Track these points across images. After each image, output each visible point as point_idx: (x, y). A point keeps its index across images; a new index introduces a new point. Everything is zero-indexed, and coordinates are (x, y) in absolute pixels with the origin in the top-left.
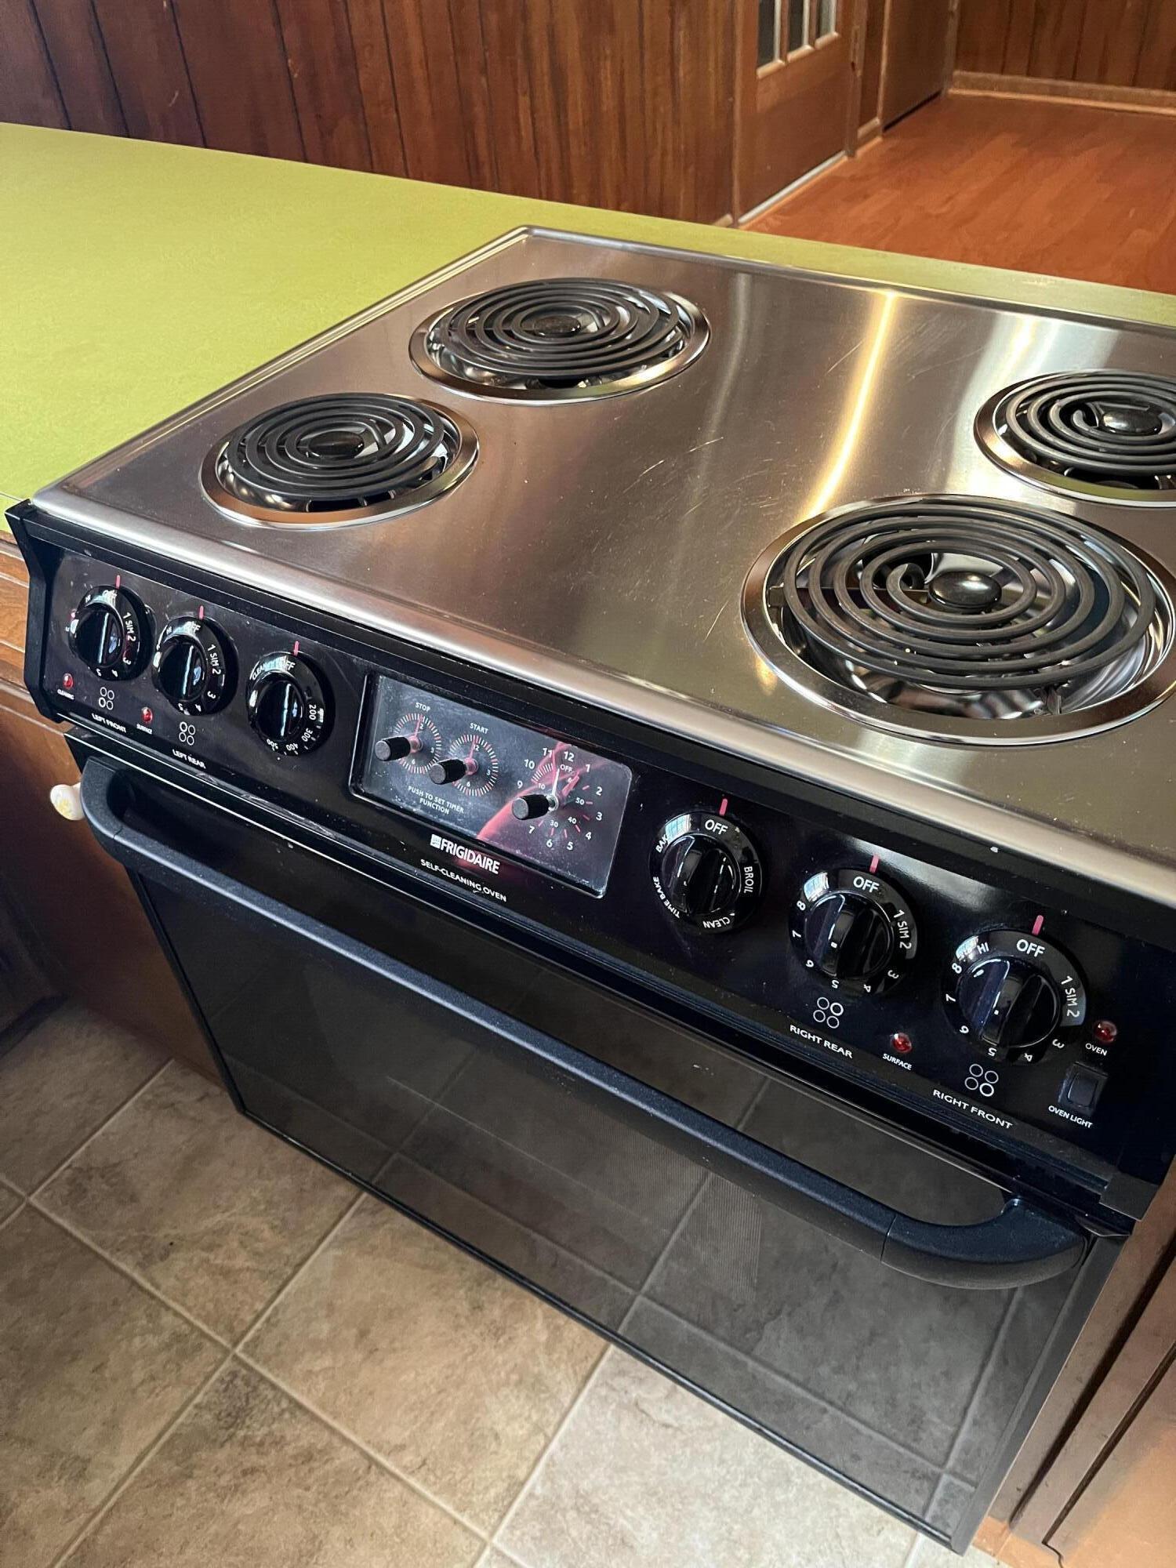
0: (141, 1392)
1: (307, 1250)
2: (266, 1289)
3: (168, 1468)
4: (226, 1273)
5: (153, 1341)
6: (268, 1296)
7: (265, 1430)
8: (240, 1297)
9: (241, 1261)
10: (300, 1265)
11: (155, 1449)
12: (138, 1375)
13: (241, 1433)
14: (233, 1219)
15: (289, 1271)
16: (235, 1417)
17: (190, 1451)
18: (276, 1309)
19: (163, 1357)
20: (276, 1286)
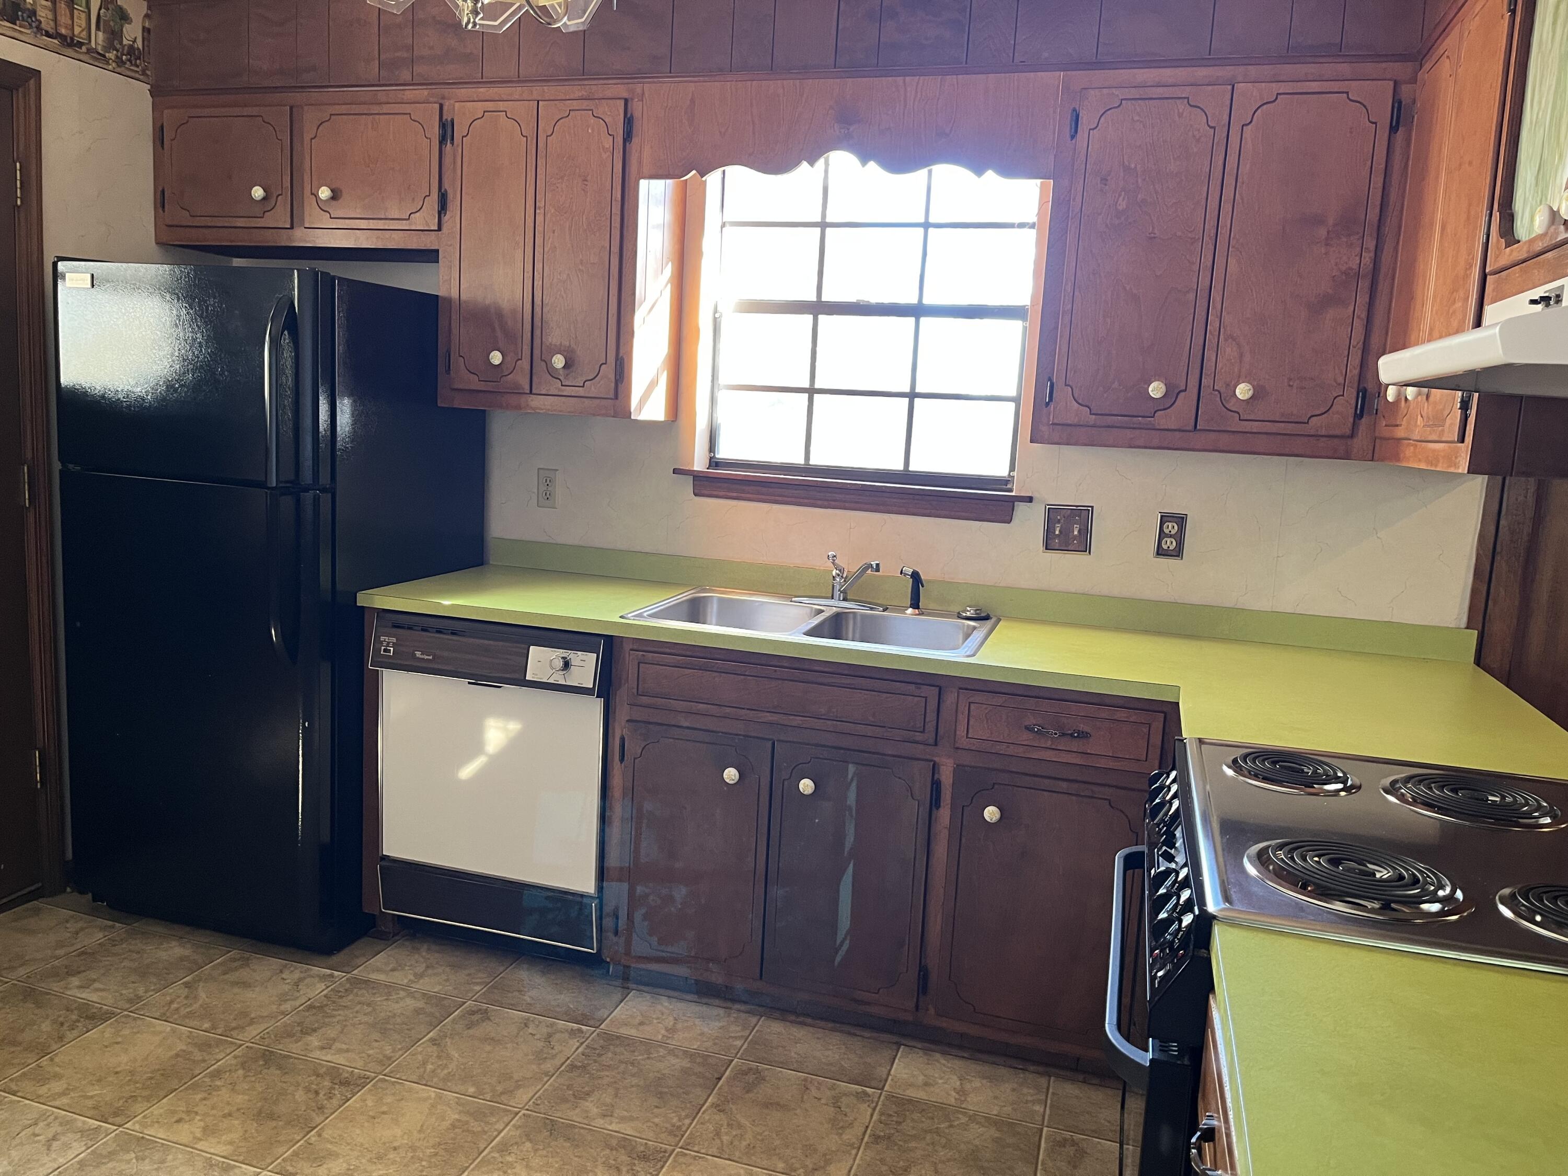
0: (649, 1124)
1: (741, 1161)
2: (714, 1151)
3: (614, 1142)
4: (718, 1134)
5: (675, 1120)
6: (710, 1153)
7: (639, 1169)
8: (706, 1144)
9: (726, 1139)
10: (730, 1160)
11: (622, 1135)
12: (656, 1120)
13: (636, 1162)
14: (749, 1129)
15: (727, 1156)
16: (644, 1158)
17: (624, 1147)
18: (704, 1157)
19: (668, 1126)
20: (716, 1154)
